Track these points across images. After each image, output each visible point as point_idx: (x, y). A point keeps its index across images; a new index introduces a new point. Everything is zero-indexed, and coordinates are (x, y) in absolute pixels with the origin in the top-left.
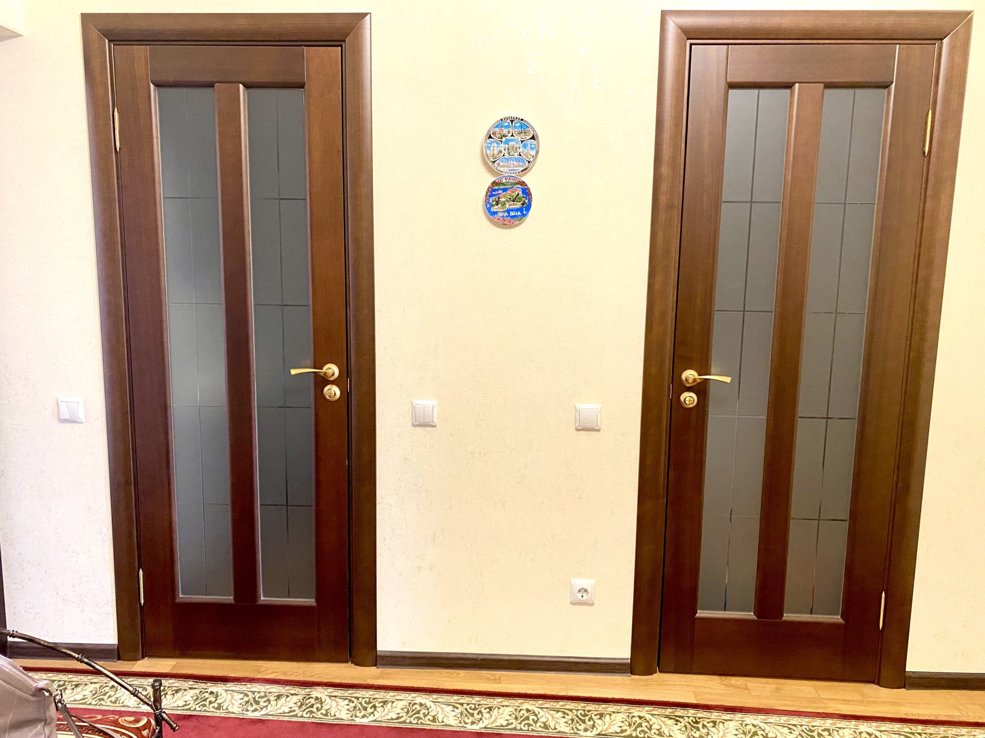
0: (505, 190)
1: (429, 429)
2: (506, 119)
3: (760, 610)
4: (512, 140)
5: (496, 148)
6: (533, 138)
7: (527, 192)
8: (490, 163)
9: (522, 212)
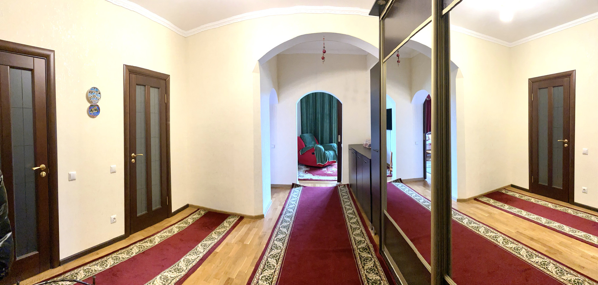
0: (93, 107)
1: (74, 181)
2: (93, 87)
3: (148, 210)
4: (94, 94)
5: (90, 95)
6: (99, 93)
7: (99, 108)
8: (89, 100)
9: (97, 114)
